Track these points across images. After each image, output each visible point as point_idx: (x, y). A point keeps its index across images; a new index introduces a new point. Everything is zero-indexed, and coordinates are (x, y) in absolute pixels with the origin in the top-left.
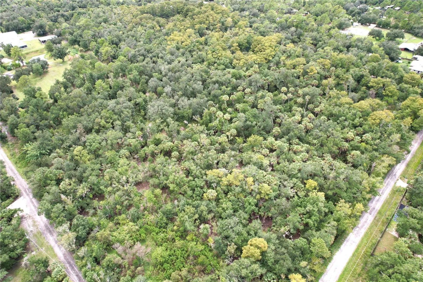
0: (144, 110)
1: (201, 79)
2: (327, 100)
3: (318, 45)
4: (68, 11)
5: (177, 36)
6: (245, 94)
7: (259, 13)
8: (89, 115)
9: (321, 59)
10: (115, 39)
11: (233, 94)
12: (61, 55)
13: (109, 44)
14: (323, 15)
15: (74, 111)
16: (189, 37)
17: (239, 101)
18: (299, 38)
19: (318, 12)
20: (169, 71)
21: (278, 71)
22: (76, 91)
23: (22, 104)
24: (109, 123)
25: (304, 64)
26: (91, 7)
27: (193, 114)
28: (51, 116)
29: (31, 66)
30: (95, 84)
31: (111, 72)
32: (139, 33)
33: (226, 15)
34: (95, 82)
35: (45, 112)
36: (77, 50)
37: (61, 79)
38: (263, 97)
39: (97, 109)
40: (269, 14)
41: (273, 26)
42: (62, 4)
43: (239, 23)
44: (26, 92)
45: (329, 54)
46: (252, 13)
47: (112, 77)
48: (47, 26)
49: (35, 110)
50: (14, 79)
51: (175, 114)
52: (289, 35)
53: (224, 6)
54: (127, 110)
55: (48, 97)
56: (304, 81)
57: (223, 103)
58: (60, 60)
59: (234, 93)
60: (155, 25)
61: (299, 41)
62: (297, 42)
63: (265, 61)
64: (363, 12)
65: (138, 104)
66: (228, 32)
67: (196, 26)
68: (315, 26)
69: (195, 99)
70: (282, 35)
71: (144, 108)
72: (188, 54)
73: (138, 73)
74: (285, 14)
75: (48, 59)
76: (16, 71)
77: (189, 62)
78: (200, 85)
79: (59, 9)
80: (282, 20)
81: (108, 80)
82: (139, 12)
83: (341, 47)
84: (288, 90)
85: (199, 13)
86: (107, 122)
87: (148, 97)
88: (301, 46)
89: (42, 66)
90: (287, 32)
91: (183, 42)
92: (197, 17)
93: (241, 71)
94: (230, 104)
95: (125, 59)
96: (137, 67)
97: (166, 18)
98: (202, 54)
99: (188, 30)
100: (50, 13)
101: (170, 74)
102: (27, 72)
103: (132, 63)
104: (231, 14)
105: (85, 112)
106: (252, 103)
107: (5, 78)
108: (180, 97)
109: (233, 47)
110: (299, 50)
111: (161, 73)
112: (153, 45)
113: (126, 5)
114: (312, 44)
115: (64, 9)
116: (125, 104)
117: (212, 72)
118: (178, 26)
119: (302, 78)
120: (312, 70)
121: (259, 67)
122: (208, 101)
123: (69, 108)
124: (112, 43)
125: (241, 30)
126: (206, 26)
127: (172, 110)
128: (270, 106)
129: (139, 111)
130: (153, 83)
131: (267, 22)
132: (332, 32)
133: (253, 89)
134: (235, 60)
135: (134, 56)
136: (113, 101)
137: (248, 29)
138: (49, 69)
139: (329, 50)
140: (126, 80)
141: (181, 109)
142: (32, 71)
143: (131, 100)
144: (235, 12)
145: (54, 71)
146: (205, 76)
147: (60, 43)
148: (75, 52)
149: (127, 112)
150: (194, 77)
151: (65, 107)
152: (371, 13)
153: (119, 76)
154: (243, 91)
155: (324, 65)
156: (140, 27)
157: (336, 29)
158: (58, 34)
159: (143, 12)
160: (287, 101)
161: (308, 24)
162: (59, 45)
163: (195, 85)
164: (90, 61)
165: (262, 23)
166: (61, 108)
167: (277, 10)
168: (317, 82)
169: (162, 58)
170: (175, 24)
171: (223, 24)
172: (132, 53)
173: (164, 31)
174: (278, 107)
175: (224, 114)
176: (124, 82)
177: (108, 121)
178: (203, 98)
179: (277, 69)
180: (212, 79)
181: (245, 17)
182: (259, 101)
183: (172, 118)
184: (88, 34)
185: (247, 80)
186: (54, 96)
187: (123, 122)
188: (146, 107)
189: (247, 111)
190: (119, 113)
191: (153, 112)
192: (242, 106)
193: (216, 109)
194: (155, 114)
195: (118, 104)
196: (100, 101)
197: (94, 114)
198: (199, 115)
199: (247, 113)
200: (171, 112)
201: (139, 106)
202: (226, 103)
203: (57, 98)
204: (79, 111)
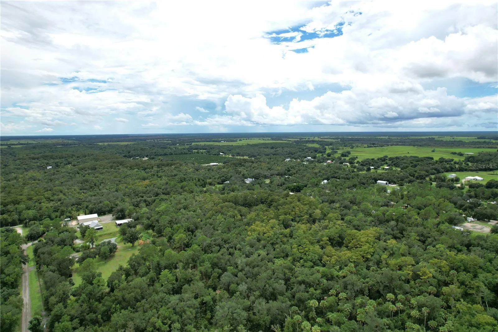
0: (210, 312)
1: (283, 277)
2: (455, 317)
3: (427, 242)
4: (151, 197)
5: (259, 227)
6: (339, 300)
7: (351, 205)
8: (145, 312)
9: (434, 259)
10: (192, 227)
11: (323, 299)
12: (132, 239)
13: (185, 231)
14: (427, 208)
15: (129, 305)
16: (272, 228)
17: (331, 309)
18: (402, 234)
19: (420, 205)
20: (246, 266)
21: (380, 272)
22: (138, 280)
23: (75, 291)
24: (166, 324)
25: (413, 265)
26: (174, 194)
27: (272, 323)
28: (101, 308)
29: (100, 249)
30: (160, 274)
31: (181, 261)
32: (218, 221)
33: (314, 207)
34: (161, 271)
35: (97, 303)
36: (150, 235)
37: (125, 265)
38: (362, 305)
39: (156, 305)
40: (362, 207)
41: (369, 219)
42: (147, 190)
43: (329, 215)
44: (85, 277)
45: (444, 253)
46: (343, 205)
47: (181, 268)
48: (128, 210)
49: (87, 299)
50: (77, 262)
51: (249, 320)
52: (389, 229)
53: (311, 197)
54: (191, 309)
55: (106, 284)
56: (417, 287)
57: (311, 310)
58: (130, 244)
59: (325, 297)
60: (236, 214)
61: (402, 237)
62: (399, 238)
63: (362, 260)
64: (476, 207)
65: (205, 303)
66: (316, 224)
67: (280, 217)
68: (419, 220)
69: (275, 302)
70: (381, 230)
71: (212, 308)
72: (269, 247)
73: (210, 266)
74: (381, 206)
75: (118, 243)
76: (84, 253)
77: (271, 256)
78: (283, 285)
79: (144, 195)
80: (379, 213)
81: (175, 271)
82: (221, 201)
83: (459, 246)
84: (396, 297)
85: (285, 204)
86: (164, 324)
87: (218, 296)
88: (405, 242)
89: (110, 249)
90: (386, 227)
91: (264, 233)
92: (281, 208)
93: (333, 270)
94: (320, 312)
95: (199, 248)
96: (211, 258)
97: (248, 208)
98: (286, 248)
99: (271, 221)
100: (134, 199)
101: (247, 269)
102: (93, 255)
103: (205, 253)
104: (320, 206)
105: (142, 308)
106: (349, 313)
107: (70, 259)
108: (256, 298)
109: (322, 241)
110: (402, 246)
111: (237, 267)
112: (232, 235)
113: (208, 193)
114: (419, 240)
115: (148, 195)
116: (189, 302)
117: (298, 269)
118: (261, 216)
119: (412, 282)
120: (424, 273)
121: (356, 266)
122: (291, 306)
123: (124, 300)
124: (188, 230)
125: (331, 223)
126: (292, 217)
127: (245, 314)
128: (374, 318)
129: (205, 312)
130: (227, 278)
131: (361, 215)
132: (443, 227)
133: (349, 294)
134: (325, 257)
135: (209, 246)
136: (177, 297)
137: (339, 222)
138: (116, 253)
139: (442, 249)
140: (196, 273)
141: (257, 314)
142: (99, 254)
143: (197, 298)
144: (325, 203)
145: (120, 256)
146: (289, 274)
147: (135, 227)
148: (148, 236)
149: (190, 313)
150: (276, 274)
151: (120, 299)
152: (486, 208)
153: (188, 267)
154: (337, 295)
155: (440, 267)
156: (220, 215)
157: (447, 224)
158: (136, 218)
159: (225, 201)
160: (396, 314)
161: (410, 218)
162: (133, 229)
163: (276, 284)
164: (160, 247)
165: (355, 216)
166: (116, 300)
167: (372, 203)
168: (435, 289)
169: (240, 249)
170: (258, 214)
171: (311, 216)
172: (207, 242)
173: (245, 220)
174: (385, 320)
175: (312, 325)
176: (193, 274)
177: (165, 321)
178: (285, 302)
179: (379, 269)
180: (297, 279)
181: (335, 209)
182: (358, 310)
183: (245, 325)
184: (164, 220)
185: (341, 281)
186: (112, 284)
187: (184, 325)
188: (215, 307)
189: (343, 324)
190: (180, 313)
191: (221, 315)
192: (335, 316)
193: (302, 318)
194: (224, 319)
195: (181, 301)
196: (161, 295)
197: (150, 311)
198: (279, 324)
199: (342, 326)
200: (243, 318)
201: (205, 306)
202: (314, 310)
203: (115, 286)
204: (135, 306)
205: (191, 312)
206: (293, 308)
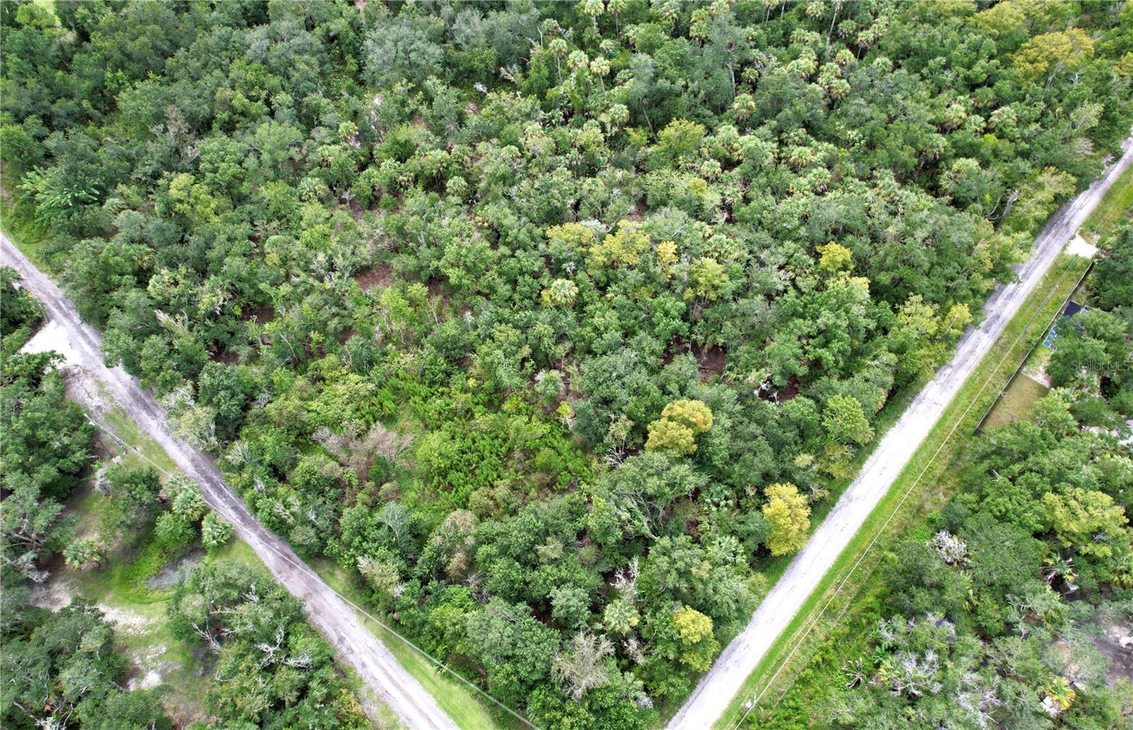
0: (354, 57)
2: (897, 6)
8: (194, 79)
15: (148, 67)
17: (633, 15)
24: (258, 100)
27: (501, 63)
28: (79, 83)
35: (60, 73)
39: (214, 59)
49: (27, 66)
51: (447, 64)
54: (306, 57)
55: (58, 23)
57: (588, 23)
65: (335, 37)
69: (502, 13)
71: (355, 48)
86: (254, 99)
87: (362, 15)
94: (608, 27)
105: (182, 71)
106: (673, 23)
108: (457, 10)
116: (296, 41)
122: (542, 18)
123: (129, 56)
127: (435, 50)
128: (728, 28)
129: (341, 59)
136: (261, 31)
141: (465, 46)
143: (313, 27)
149: (306, 66)
151: (117, 56)
160: (776, 13)
166: (106, 59)
174: (751, 30)
175: (592, 58)
177: (253, 93)
178: (528, 11)
182: (694, 13)
183: (441, 76)
186: (73, 19)
187: (299, 95)
188: (361, 44)
189: (659, 48)
190: (282, 69)
191: (381, 62)
192: (642, 31)
193: (568, 44)
194: (389, 67)
195: (276, 42)
196: (219, 31)
197: (208, 76)
198: (518, 64)
199: (658, 51)
200: (434, 60)
201: (338, 44)
202: (596, 24)
203: (86, 25)
204: (164, 67)
205: (307, 64)
206: (545, 23)
